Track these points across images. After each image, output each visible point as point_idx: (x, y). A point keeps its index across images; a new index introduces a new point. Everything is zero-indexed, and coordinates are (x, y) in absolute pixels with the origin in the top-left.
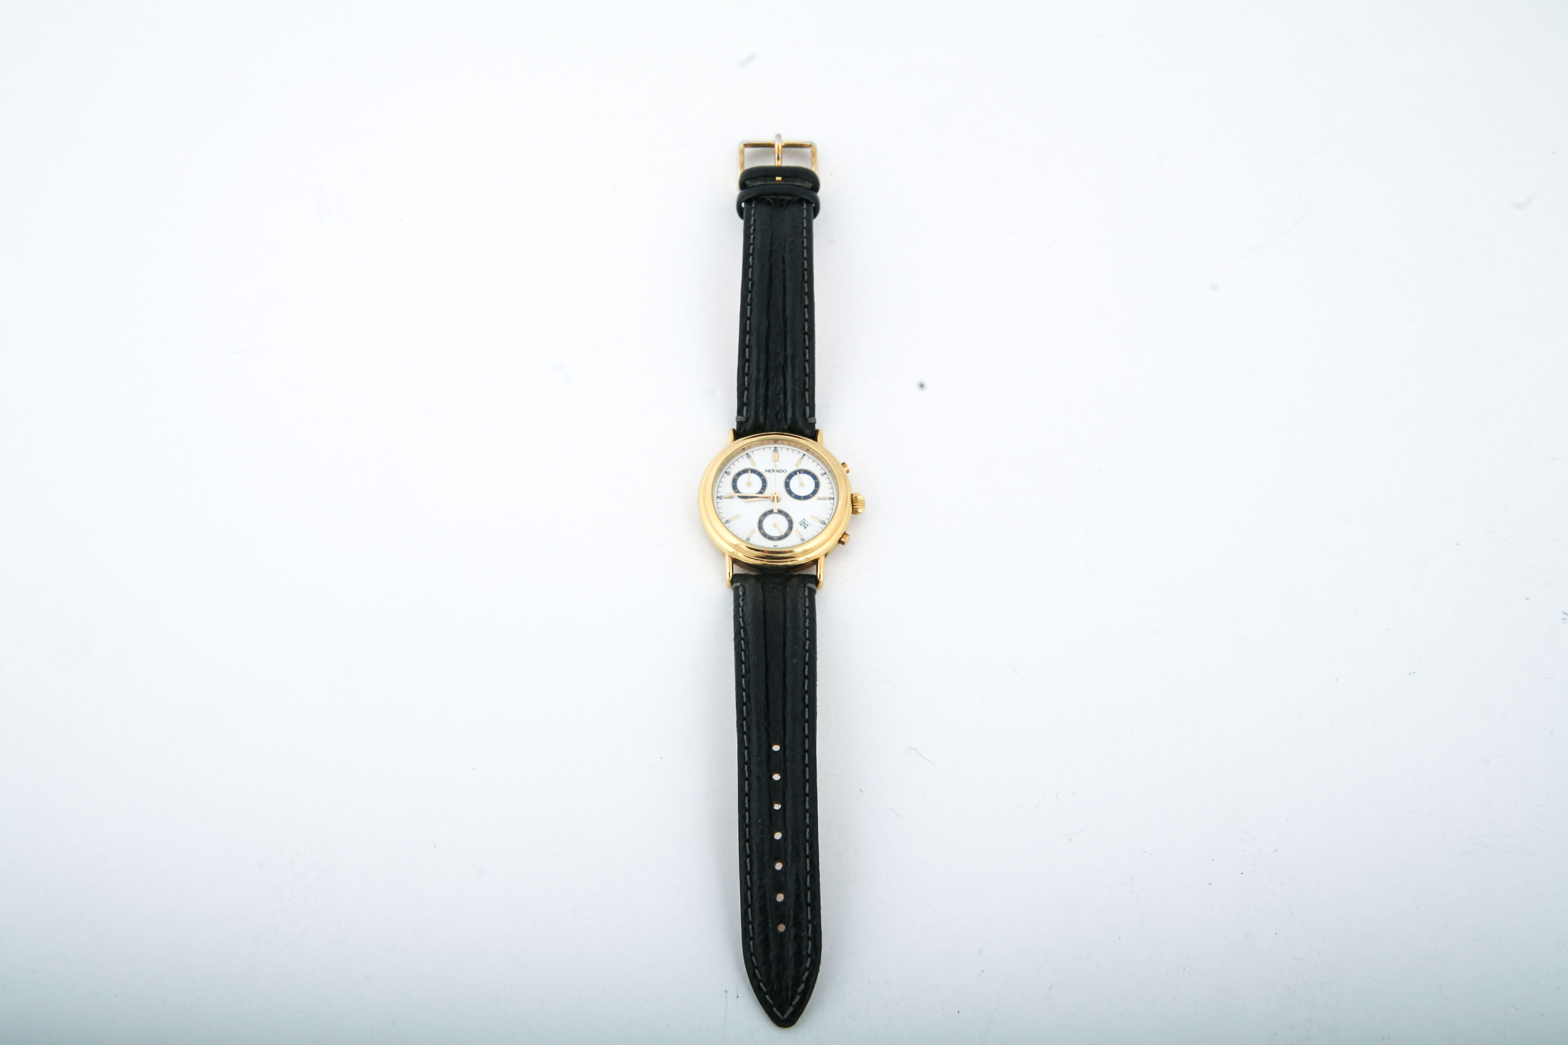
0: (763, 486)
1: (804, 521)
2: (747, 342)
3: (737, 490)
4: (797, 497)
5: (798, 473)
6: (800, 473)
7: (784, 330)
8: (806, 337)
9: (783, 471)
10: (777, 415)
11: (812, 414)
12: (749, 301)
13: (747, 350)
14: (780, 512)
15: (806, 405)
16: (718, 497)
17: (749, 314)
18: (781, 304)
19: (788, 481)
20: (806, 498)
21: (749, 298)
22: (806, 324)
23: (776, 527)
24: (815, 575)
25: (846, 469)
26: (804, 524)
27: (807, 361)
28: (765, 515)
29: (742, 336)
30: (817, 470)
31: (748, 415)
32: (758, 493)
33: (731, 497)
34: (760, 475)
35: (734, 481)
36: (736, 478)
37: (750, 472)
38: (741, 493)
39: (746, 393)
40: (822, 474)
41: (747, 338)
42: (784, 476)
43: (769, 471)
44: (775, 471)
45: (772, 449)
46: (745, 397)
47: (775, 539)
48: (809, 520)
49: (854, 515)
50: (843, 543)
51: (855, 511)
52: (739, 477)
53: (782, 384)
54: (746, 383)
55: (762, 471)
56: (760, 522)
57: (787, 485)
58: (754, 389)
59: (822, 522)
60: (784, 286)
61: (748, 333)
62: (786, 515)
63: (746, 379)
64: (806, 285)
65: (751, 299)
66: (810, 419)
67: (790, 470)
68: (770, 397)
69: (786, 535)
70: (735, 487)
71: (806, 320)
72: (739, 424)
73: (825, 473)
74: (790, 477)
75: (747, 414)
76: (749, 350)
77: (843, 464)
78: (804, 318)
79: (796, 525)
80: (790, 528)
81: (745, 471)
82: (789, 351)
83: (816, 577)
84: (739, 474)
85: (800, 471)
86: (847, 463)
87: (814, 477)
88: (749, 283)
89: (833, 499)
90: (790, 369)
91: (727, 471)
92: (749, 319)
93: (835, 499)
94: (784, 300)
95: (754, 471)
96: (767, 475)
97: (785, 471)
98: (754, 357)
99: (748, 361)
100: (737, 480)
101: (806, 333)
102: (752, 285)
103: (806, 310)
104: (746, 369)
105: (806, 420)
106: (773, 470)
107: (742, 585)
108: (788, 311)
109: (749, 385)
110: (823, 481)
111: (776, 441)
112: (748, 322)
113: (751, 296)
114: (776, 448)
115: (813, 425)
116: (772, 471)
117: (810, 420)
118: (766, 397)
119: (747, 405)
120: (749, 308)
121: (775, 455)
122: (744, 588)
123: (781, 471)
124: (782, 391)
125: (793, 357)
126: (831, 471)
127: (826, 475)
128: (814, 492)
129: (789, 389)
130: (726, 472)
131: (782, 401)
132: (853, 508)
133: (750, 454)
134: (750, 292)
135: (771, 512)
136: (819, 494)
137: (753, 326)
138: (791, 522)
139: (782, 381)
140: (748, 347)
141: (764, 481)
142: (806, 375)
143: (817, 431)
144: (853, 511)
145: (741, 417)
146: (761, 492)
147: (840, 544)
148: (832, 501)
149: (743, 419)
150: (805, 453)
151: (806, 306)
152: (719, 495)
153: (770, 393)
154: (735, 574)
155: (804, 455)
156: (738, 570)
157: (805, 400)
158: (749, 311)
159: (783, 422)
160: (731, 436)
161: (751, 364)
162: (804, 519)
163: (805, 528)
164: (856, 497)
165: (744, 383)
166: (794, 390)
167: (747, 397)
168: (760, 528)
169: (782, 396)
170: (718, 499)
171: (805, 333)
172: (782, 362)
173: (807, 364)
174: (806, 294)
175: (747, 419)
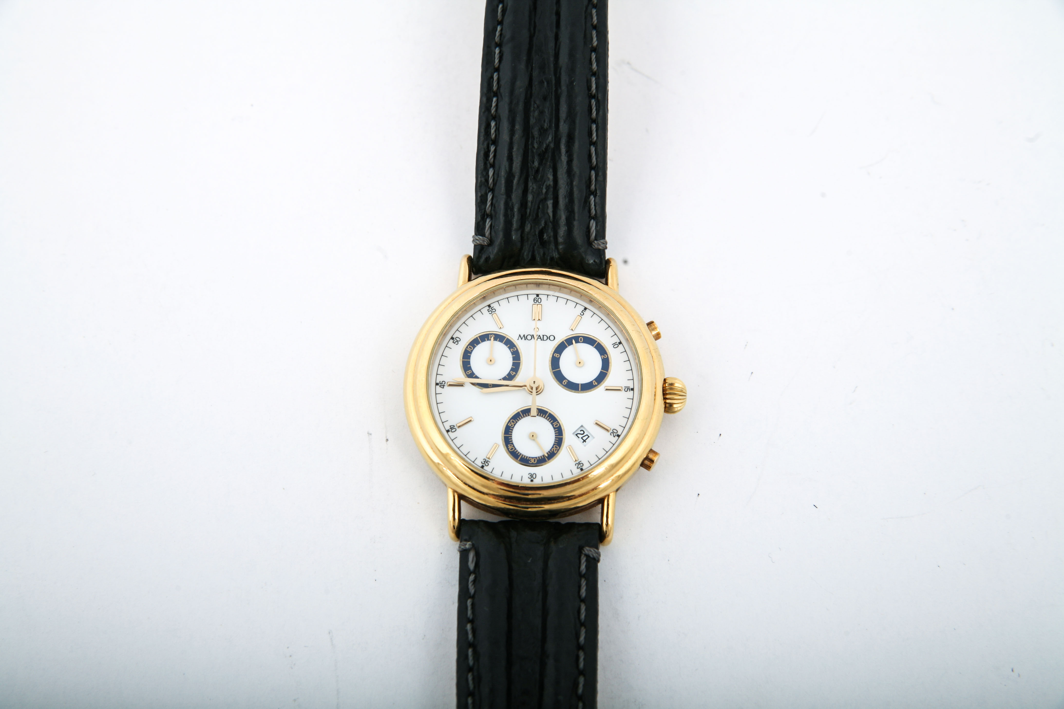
0: (514, 364)
1: (582, 429)
2: (493, 111)
3: (469, 372)
4: (572, 386)
5: (574, 341)
6: (577, 342)
7: (556, 91)
8: (593, 102)
9: (548, 338)
10: (541, 233)
11: (601, 234)
12: (497, 39)
13: (493, 124)
14: (542, 412)
15: (591, 218)
16: (437, 384)
17: (497, 61)
18: (552, 44)
19: (556, 355)
20: (588, 387)
21: (498, 34)
22: (593, 79)
23: (534, 440)
24: (598, 524)
25: (654, 333)
26: (583, 435)
27: (594, 144)
28: (516, 417)
29: (485, 99)
30: (607, 340)
31: (493, 233)
32: (504, 379)
33: (461, 385)
34: (510, 344)
35: (467, 355)
36: (469, 350)
37: (492, 339)
38: (477, 377)
39: (490, 197)
40: (614, 344)
41: (494, 104)
42: (551, 346)
43: (525, 338)
44: (536, 338)
45: (532, 297)
46: (489, 204)
47: (533, 461)
48: (591, 429)
49: (666, 414)
50: (648, 468)
51: (668, 408)
52: (474, 347)
53: (551, 183)
54: (491, 181)
55: (513, 337)
56: (508, 430)
57: (555, 363)
58: (503, 189)
59: (613, 432)
60: (558, 14)
61: (496, 94)
62: (552, 419)
63: (491, 172)
64: (594, 11)
65: (501, 35)
66: (596, 242)
67: (561, 337)
68: (529, 204)
69: (551, 455)
70: (466, 366)
71: (594, 74)
72: (479, 249)
73: (620, 343)
74: (560, 349)
75: (490, 233)
76: (496, 125)
77: (650, 324)
78: (591, 69)
79: (569, 438)
80: (559, 442)
81: (484, 337)
82: (564, 128)
83: (600, 526)
84: (474, 343)
85: (577, 339)
86: (657, 323)
87: (601, 350)
88: (498, 6)
89: (633, 389)
90: (564, 158)
91: (454, 337)
92: (497, 70)
93: (636, 390)
94: (557, 38)
95: (499, 338)
96: (521, 345)
97: (552, 338)
98: (505, 137)
99: (495, 142)
100: (471, 353)
101: (593, 97)
102: (504, 11)
103: (594, 56)
104: (491, 156)
105: (590, 244)
106: (532, 336)
107: (473, 547)
108: (564, 59)
109: (495, 183)
110: (615, 355)
111: (538, 285)
112: (495, 76)
113: (501, 30)
114: (538, 295)
115: (601, 253)
116: (529, 337)
117: (596, 245)
118: (523, 204)
119: (491, 216)
120: (497, 51)
121: (537, 308)
122: (477, 555)
123: (545, 338)
124: (550, 195)
125: (571, 139)
126: (629, 340)
127: (621, 346)
128: (601, 378)
129: (562, 192)
130: (452, 338)
131: (550, 211)
132: (665, 403)
133: (495, 306)
134: (501, 23)
135: (526, 412)
136: (609, 381)
137: (502, 82)
138: (559, 431)
139: (551, 177)
140: (494, 118)
141: (516, 356)
142: (592, 168)
143: (608, 262)
144: (665, 407)
145: (481, 237)
146: (510, 377)
147: (641, 468)
148: (630, 394)
149: (484, 241)
150: (587, 306)
151: (594, 50)
152: (440, 379)
153: (530, 198)
154: (464, 520)
155: (585, 309)
156: (468, 512)
157: (590, 211)
158: (497, 56)
159: (552, 246)
160: (464, 269)
161: (498, 148)
162: (582, 426)
163: (584, 441)
164: (672, 384)
165: (487, 181)
166: (570, 195)
167: (492, 204)
168: (508, 440)
169: (550, 203)
170: (438, 387)
171: (591, 96)
172: (552, 145)
173: (593, 149)
174: (595, 27)
175: (491, 242)
